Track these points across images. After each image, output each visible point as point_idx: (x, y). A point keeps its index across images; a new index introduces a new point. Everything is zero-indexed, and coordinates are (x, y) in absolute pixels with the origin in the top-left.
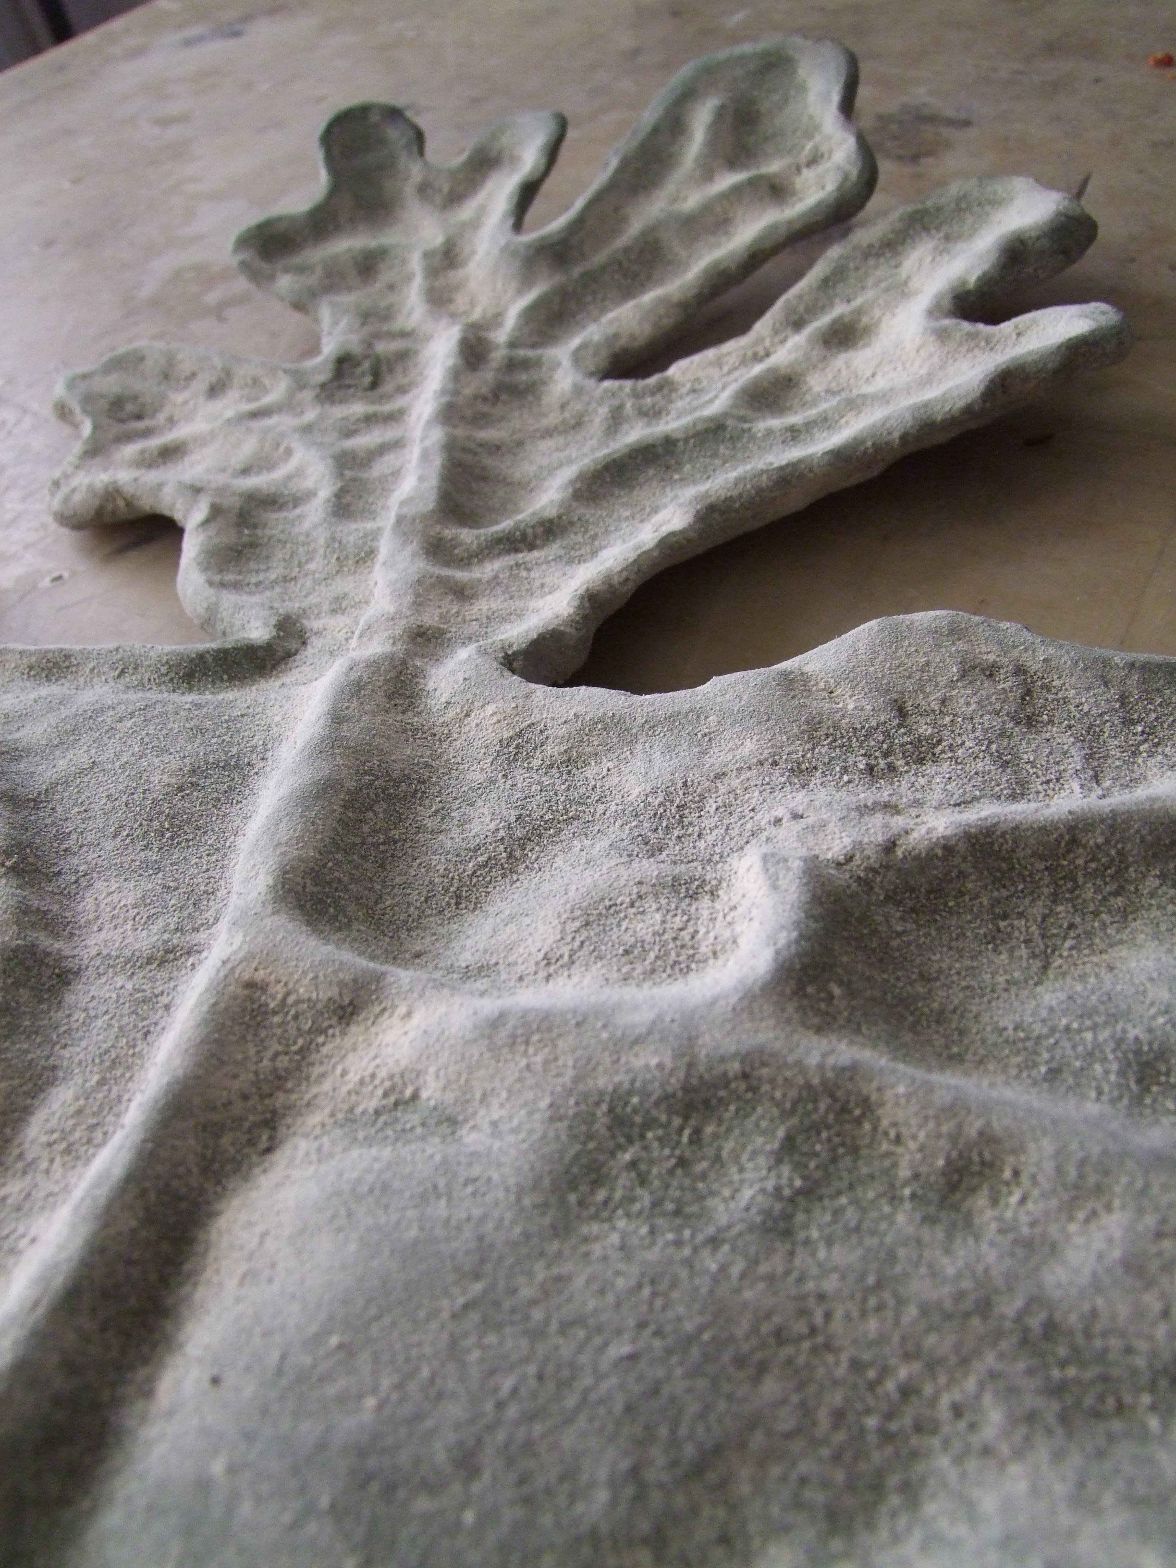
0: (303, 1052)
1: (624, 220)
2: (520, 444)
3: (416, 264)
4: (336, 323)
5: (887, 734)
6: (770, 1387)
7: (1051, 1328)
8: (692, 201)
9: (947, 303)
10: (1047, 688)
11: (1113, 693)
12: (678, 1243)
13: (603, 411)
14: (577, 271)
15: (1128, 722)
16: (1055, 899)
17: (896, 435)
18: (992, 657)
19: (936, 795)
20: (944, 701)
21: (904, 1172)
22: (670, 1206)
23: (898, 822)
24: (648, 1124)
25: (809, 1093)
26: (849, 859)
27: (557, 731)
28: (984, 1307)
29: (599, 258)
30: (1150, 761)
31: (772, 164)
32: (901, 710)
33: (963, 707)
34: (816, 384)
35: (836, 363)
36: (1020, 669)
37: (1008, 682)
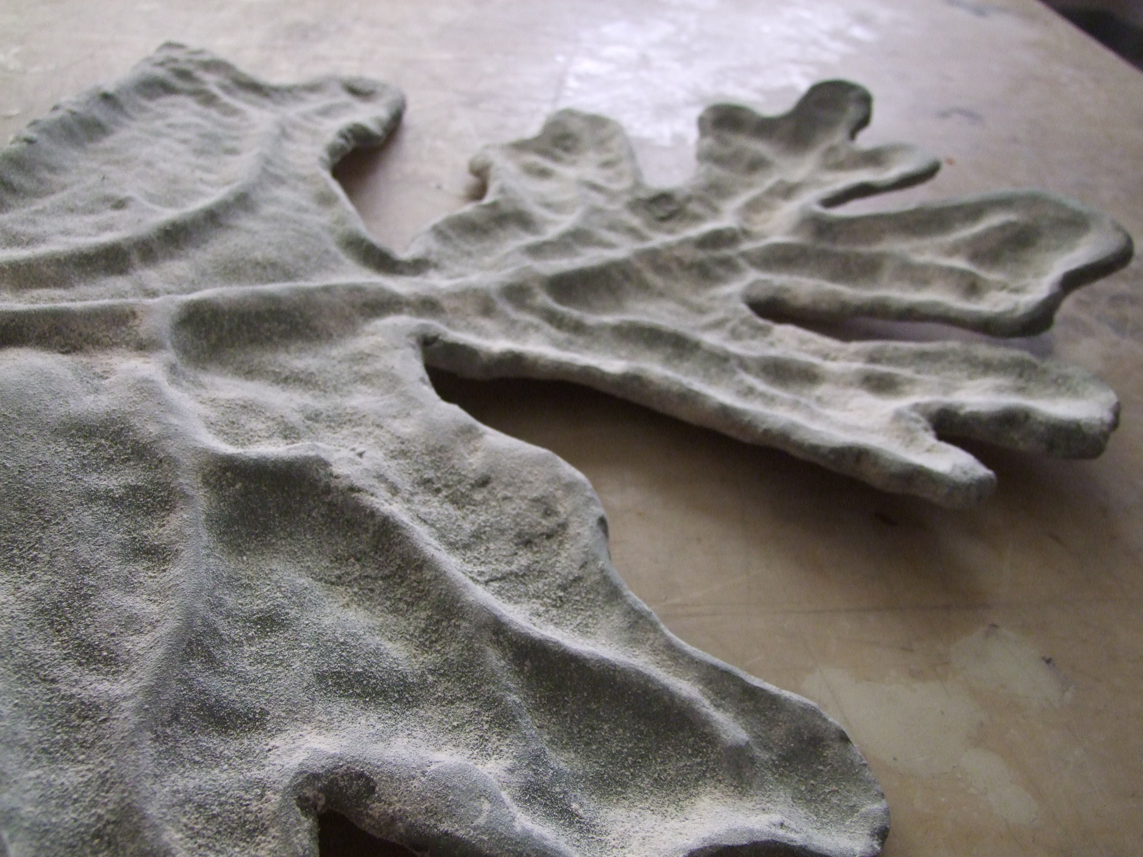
0: (116, 344)
3: (770, 181)
5: (460, 482)
6: (15, 514)
7: (86, 597)
8: (923, 258)
10: (561, 543)
11: (576, 573)
12: (69, 469)
15: (563, 588)
16: (384, 578)
17: (764, 426)
18: (561, 509)
19: (421, 508)
20: (505, 498)
21: (145, 533)
22: (86, 462)
23: (383, 493)
24: (122, 443)
25: (166, 486)
26: (337, 477)
28: (85, 571)
29: (840, 248)
30: (536, 605)
31: (993, 276)
32: (484, 482)
33: (509, 508)
34: (822, 390)
35: (851, 391)
36: (564, 526)
37: (548, 523)
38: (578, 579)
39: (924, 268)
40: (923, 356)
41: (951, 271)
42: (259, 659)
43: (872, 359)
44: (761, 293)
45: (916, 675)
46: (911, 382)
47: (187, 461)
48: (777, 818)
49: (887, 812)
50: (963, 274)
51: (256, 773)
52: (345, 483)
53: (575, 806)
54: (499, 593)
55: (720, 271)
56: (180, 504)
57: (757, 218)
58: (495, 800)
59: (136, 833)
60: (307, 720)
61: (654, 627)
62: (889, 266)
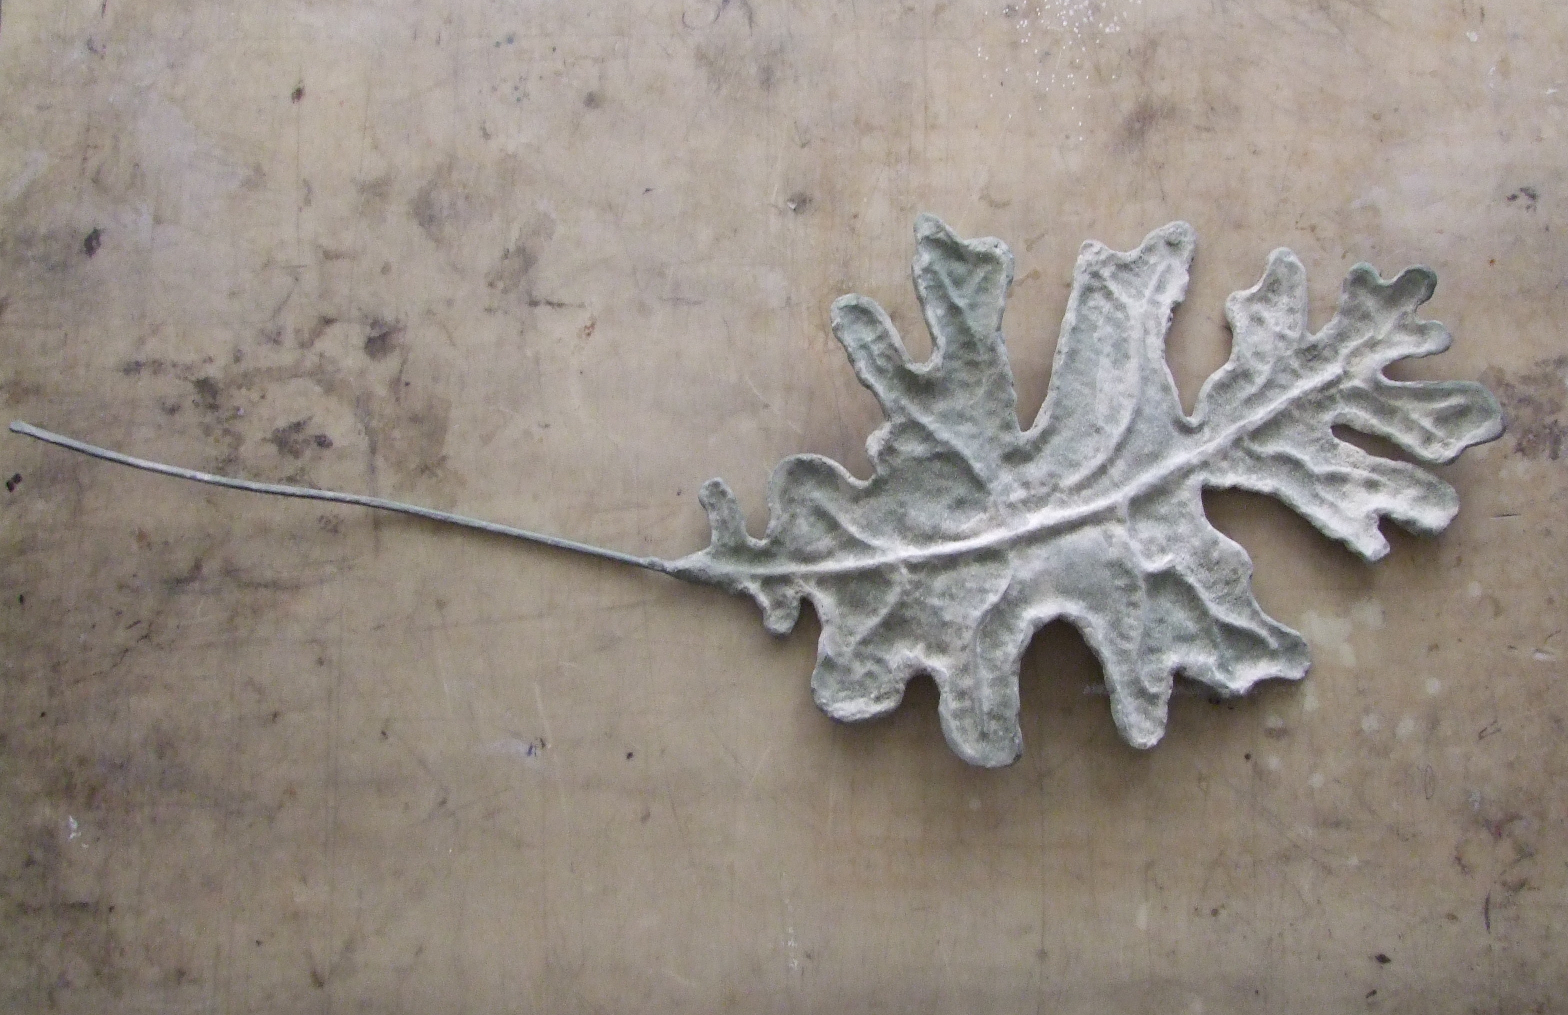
0: (1113, 523)
1: (1401, 398)
2: (1297, 421)
3: (1368, 336)
4: (1331, 329)
5: (1211, 562)
8: (1415, 416)
9: (1383, 512)
10: (1237, 583)
12: (1110, 578)
13: (1320, 435)
14: (1375, 394)
15: (1236, 599)
16: (1188, 602)
19: (1199, 576)
20: (1224, 568)
21: (1131, 599)
22: (1114, 575)
23: (1189, 573)
24: (1122, 568)
25: (1135, 583)
26: (1178, 571)
27: (1188, 510)
28: (1119, 612)
29: (1382, 399)
30: (1227, 605)
31: (1440, 433)
32: (1218, 563)
33: (1224, 573)
34: (1347, 488)
35: (1359, 489)
36: (1239, 578)
37: (1234, 577)
38: (1241, 597)
39: (1413, 422)
40: (1394, 471)
41: (1422, 428)
42: (1159, 632)
43: (1374, 469)
44: (1341, 421)
45: (1338, 615)
46: (1384, 485)
47: (1140, 576)
48: (1279, 668)
49: (1310, 666)
50: (1427, 431)
51: (1160, 666)
52: (1179, 573)
53: (1230, 668)
54: (1218, 604)
55: (1327, 403)
56: (1139, 591)
57: (1355, 360)
58: (1212, 672)
59: (1139, 683)
60: (1171, 650)
61: (1259, 615)
62: (1399, 415)
